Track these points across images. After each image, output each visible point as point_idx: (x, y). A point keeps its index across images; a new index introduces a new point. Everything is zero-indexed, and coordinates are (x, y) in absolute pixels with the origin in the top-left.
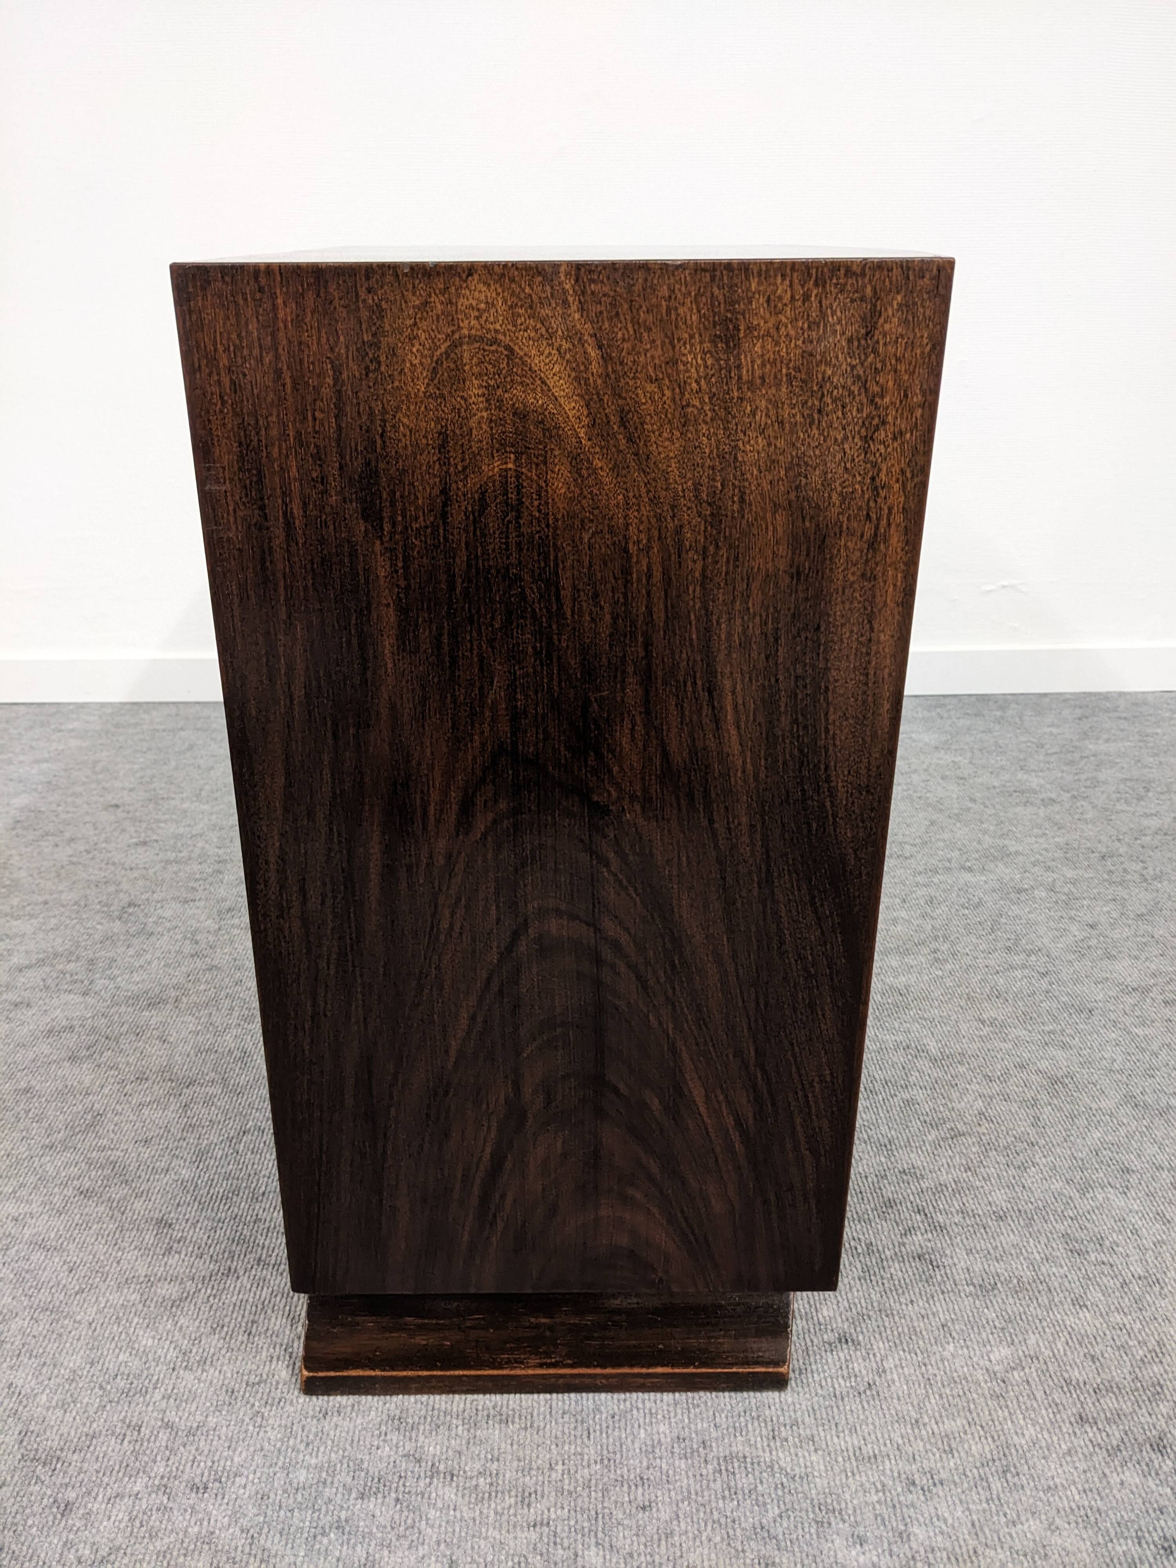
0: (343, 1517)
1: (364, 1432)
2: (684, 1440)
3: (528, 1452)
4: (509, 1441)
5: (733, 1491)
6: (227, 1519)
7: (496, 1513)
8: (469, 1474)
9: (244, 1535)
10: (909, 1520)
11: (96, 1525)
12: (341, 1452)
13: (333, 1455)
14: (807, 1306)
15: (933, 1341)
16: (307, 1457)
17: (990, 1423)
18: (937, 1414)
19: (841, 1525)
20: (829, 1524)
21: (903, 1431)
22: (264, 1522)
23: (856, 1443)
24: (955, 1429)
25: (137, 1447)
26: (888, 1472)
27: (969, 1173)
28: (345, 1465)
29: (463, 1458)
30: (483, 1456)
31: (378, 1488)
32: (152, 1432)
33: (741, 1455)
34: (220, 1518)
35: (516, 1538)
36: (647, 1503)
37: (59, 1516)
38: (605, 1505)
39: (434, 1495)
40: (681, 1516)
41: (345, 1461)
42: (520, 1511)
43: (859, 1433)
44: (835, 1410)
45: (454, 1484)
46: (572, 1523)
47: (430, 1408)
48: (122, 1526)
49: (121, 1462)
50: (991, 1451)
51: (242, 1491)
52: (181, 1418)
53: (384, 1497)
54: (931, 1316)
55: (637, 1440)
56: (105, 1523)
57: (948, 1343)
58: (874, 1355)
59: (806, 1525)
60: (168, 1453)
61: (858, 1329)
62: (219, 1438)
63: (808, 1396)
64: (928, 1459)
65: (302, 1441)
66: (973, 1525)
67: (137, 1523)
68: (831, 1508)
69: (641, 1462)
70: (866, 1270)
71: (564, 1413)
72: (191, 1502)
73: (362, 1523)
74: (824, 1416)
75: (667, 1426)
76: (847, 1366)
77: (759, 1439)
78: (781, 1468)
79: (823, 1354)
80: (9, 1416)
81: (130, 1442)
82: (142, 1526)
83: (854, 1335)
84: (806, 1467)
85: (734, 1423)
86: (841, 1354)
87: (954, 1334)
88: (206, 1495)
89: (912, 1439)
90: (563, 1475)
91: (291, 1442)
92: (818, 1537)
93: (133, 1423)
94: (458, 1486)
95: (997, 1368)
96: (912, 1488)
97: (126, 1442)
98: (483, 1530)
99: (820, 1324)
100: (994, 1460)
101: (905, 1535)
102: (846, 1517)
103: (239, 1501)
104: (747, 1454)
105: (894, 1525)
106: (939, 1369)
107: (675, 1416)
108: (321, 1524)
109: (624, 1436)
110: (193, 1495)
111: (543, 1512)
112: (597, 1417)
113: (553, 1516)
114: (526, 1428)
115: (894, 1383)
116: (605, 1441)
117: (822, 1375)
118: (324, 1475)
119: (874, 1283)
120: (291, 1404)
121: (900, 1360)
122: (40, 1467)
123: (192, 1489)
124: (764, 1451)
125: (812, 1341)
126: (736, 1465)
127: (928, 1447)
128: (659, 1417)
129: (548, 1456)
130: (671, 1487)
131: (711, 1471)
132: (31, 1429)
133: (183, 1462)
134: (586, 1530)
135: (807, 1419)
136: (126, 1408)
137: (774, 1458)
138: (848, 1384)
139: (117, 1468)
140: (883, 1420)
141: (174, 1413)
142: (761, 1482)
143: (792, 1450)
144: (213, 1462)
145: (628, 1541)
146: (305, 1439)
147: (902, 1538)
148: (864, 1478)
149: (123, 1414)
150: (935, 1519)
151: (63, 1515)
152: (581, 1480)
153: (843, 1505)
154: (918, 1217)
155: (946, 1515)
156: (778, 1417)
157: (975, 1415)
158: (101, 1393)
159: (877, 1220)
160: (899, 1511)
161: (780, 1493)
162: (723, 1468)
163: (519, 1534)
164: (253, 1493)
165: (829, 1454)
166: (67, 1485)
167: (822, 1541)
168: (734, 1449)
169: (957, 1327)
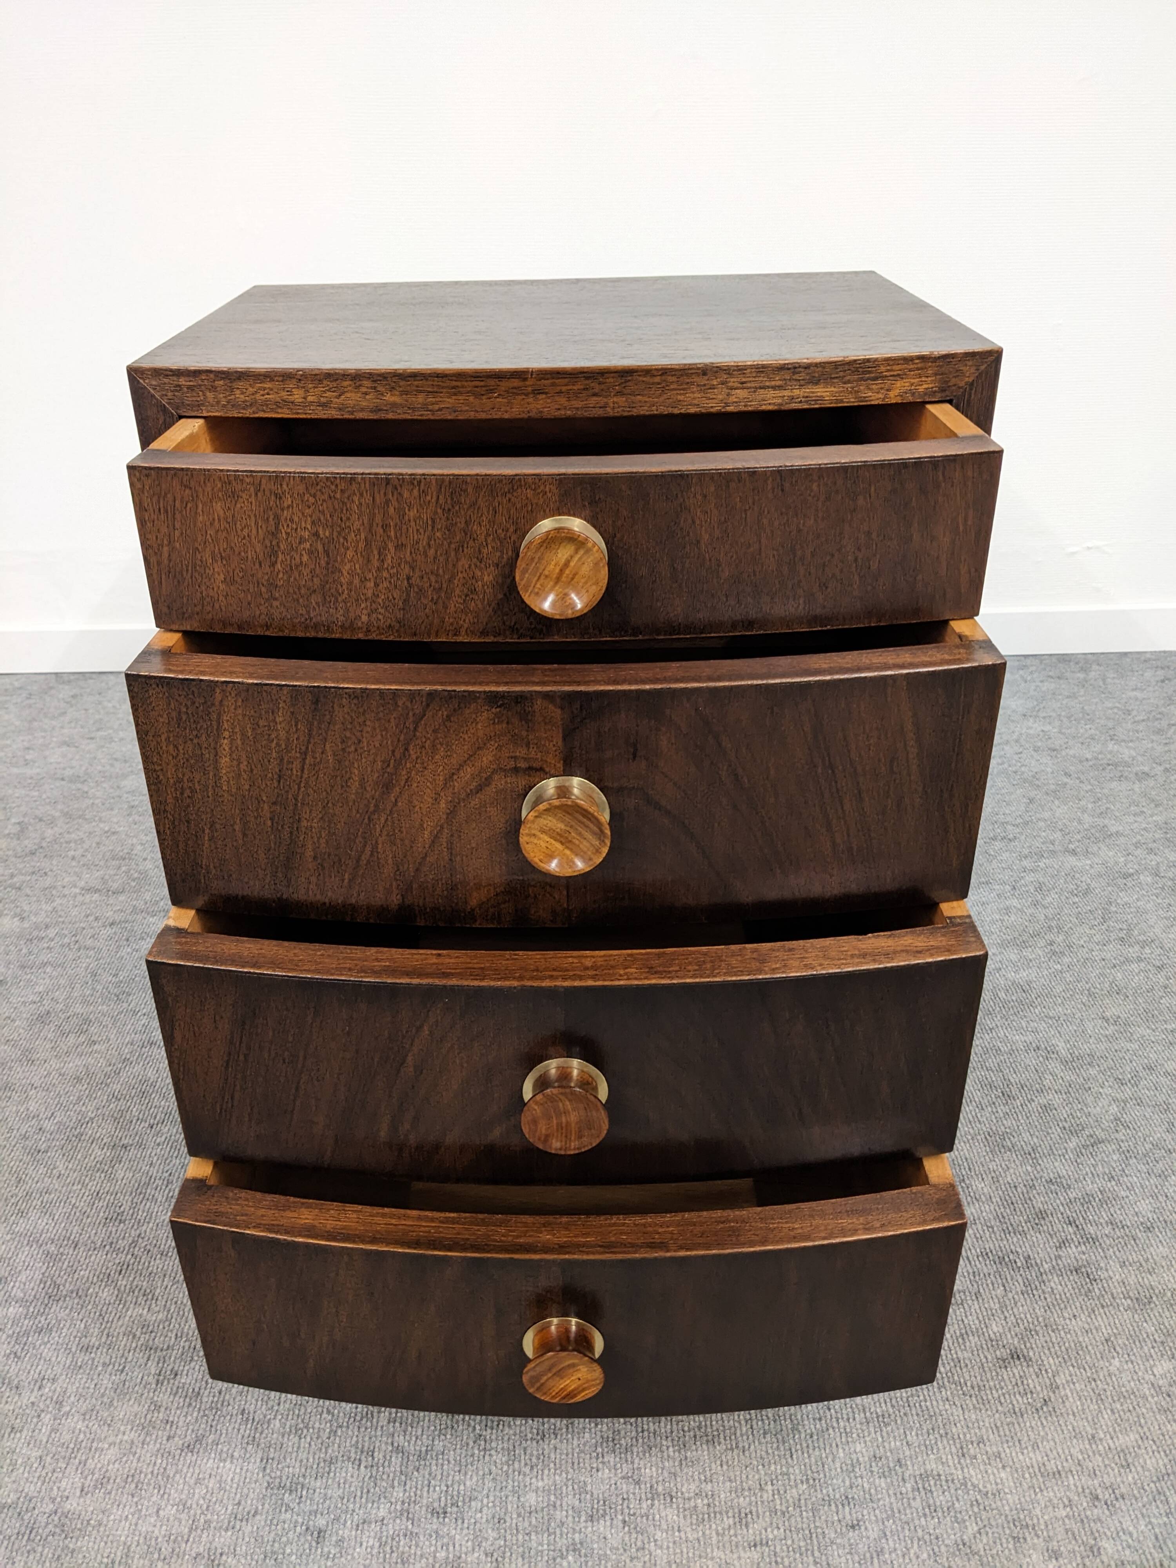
0: (577, 1540)
1: (582, 1455)
2: (880, 1458)
3: (738, 1473)
4: (719, 1462)
5: (932, 1508)
6: (470, 1543)
7: (718, 1534)
8: (687, 1495)
9: (489, 1559)
10: (1097, 1535)
11: (350, 1551)
12: (564, 1475)
13: (557, 1477)
14: (977, 1322)
15: (1099, 1356)
16: (534, 1480)
17: (1161, 1437)
18: (1111, 1429)
19: (1036, 1541)
20: (1025, 1539)
21: (1081, 1446)
22: (505, 1546)
23: (1040, 1459)
24: (1129, 1444)
25: (374, 1473)
26: (1073, 1487)
27: (1113, 1183)
28: (570, 1488)
29: (679, 1479)
30: (696, 1477)
31: (605, 1511)
32: (385, 1457)
33: (935, 1473)
34: (464, 1543)
35: (739, 1558)
36: (855, 1522)
37: (314, 1544)
38: (818, 1524)
39: (658, 1516)
40: (888, 1533)
41: (570, 1483)
42: (739, 1532)
43: (1041, 1449)
44: (1016, 1426)
45: (674, 1506)
46: (789, 1542)
47: (640, 1430)
48: (375, 1551)
49: (362, 1488)
50: (1165, 1466)
51: (479, 1515)
52: (409, 1442)
53: (612, 1519)
54: (1094, 1331)
55: (838, 1460)
56: (358, 1550)
57: (1113, 1358)
58: (1046, 1370)
59: (1004, 1541)
60: (403, 1478)
61: (1028, 1345)
62: (449, 1462)
63: (989, 1413)
64: (1108, 1473)
65: (526, 1464)
66: (1157, 1538)
67: (388, 1549)
68: (1024, 1523)
69: (843, 1481)
70: (1027, 1284)
71: (765, 1433)
72: (435, 1527)
73: (595, 1546)
74: (1008, 1433)
75: (863, 1445)
76: (1022, 1382)
77: (950, 1457)
78: (972, 1484)
79: (999, 1370)
80: (248, 1443)
81: (366, 1467)
82: (392, 1552)
83: (1025, 1351)
84: (997, 1484)
85: (925, 1441)
86: (1015, 1371)
87: (1118, 1348)
88: (447, 1520)
89: (1091, 1454)
90: (773, 1495)
91: (516, 1465)
92: (1016, 1552)
93: (366, 1448)
94: (678, 1507)
95: (1161, 1382)
96: (1096, 1503)
97: (362, 1467)
98: (709, 1550)
99: (992, 1341)
100: (1168, 1475)
101: (1095, 1550)
102: (1040, 1533)
103: (478, 1525)
104: (941, 1472)
105: (1085, 1539)
106: (1108, 1384)
107: (869, 1434)
108: (558, 1546)
109: (824, 1455)
110: (435, 1520)
111: (761, 1534)
112: (797, 1436)
113: (771, 1536)
114: (732, 1449)
115: (1067, 1399)
116: (807, 1461)
117: (1000, 1392)
118: (552, 1498)
119: (1037, 1297)
120: (509, 1426)
121: (1071, 1375)
122: (287, 1495)
123: (432, 1514)
124: (956, 1469)
125: (986, 1358)
126: (932, 1483)
127: (1107, 1462)
128: (854, 1435)
129: (757, 1477)
130: (875, 1506)
131: (910, 1489)
132: (271, 1456)
133: (419, 1487)
134: (803, 1549)
135: (991, 1436)
136: (356, 1433)
137: (967, 1475)
138: (1025, 1401)
139: (359, 1494)
140: (1062, 1436)
141: (402, 1438)
142: (958, 1500)
143: (982, 1467)
144: (447, 1487)
145: (843, 1559)
146: (528, 1462)
147: (1093, 1552)
148: (1051, 1494)
149: (355, 1439)
150: (1121, 1534)
151: (318, 1543)
152: (791, 1500)
153: (1035, 1521)
154: (1070, 1229)
155: (1131, 1529)
156: (965, 1434)
157: (1146, 1429)
158: (330, 1417)
159: (1032, 1232)
160: (1087, 1525)
161: (976, 1509)
162: (920, 1486)
163: (742, 1554)
164: (490, 1517)
165: (1017, 1471)
166: (316, 1512)
167: (1021, 1556)
168: (928, 1467)
169: (1120, 1342)
